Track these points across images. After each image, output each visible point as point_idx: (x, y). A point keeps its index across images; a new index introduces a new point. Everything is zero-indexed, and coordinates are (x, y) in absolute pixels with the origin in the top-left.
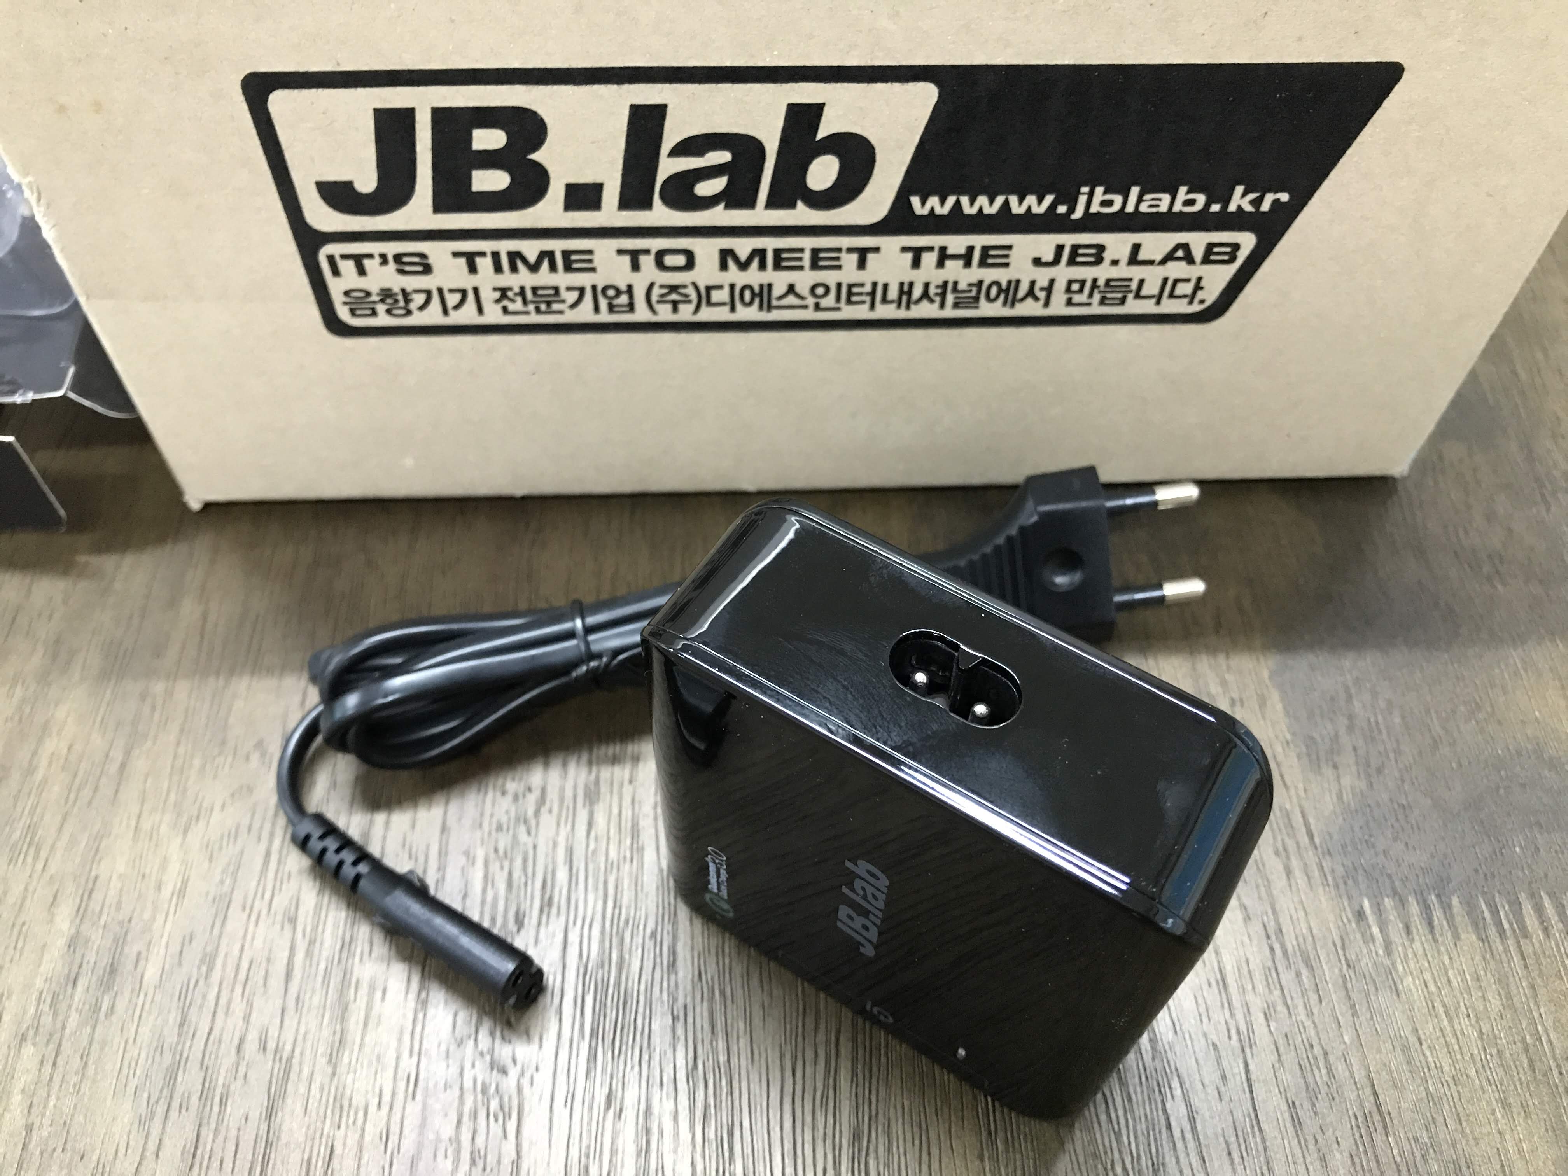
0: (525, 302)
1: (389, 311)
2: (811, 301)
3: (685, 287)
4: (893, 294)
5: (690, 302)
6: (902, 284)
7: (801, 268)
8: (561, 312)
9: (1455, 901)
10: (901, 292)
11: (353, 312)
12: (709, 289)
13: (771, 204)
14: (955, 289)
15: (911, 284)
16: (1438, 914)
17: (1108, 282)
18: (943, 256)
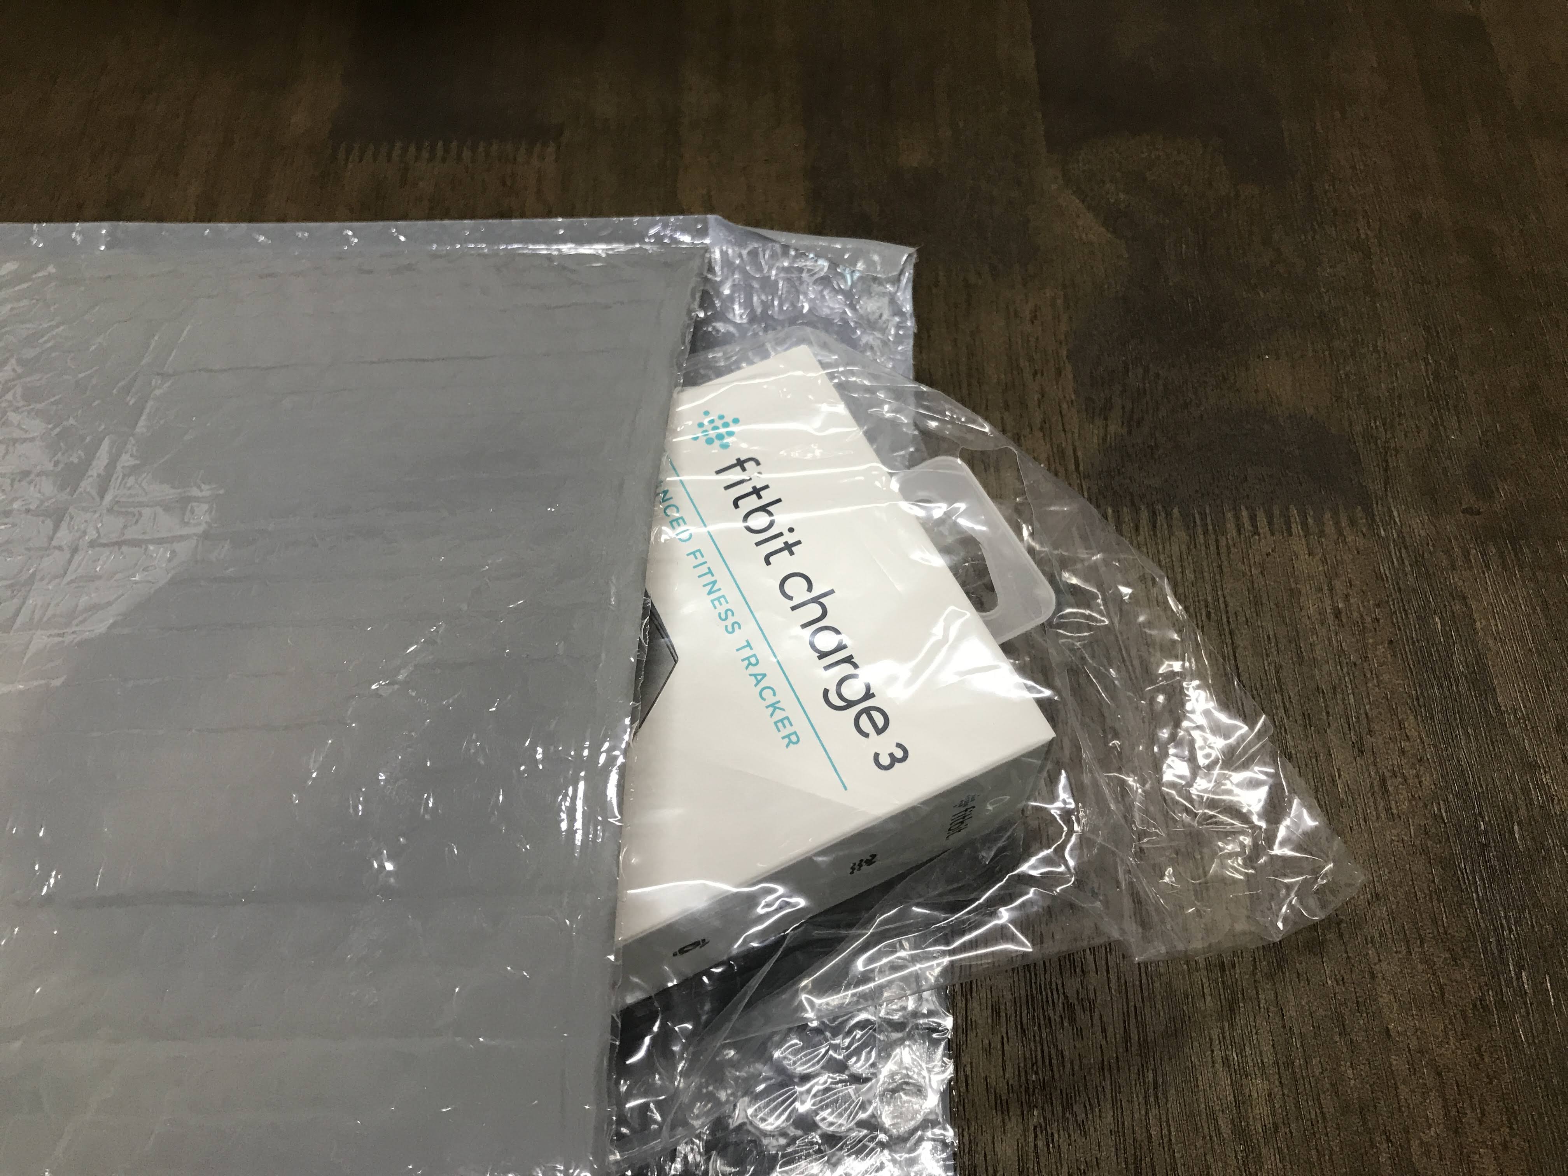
9: (1176, 511)
16: (1161, 519)
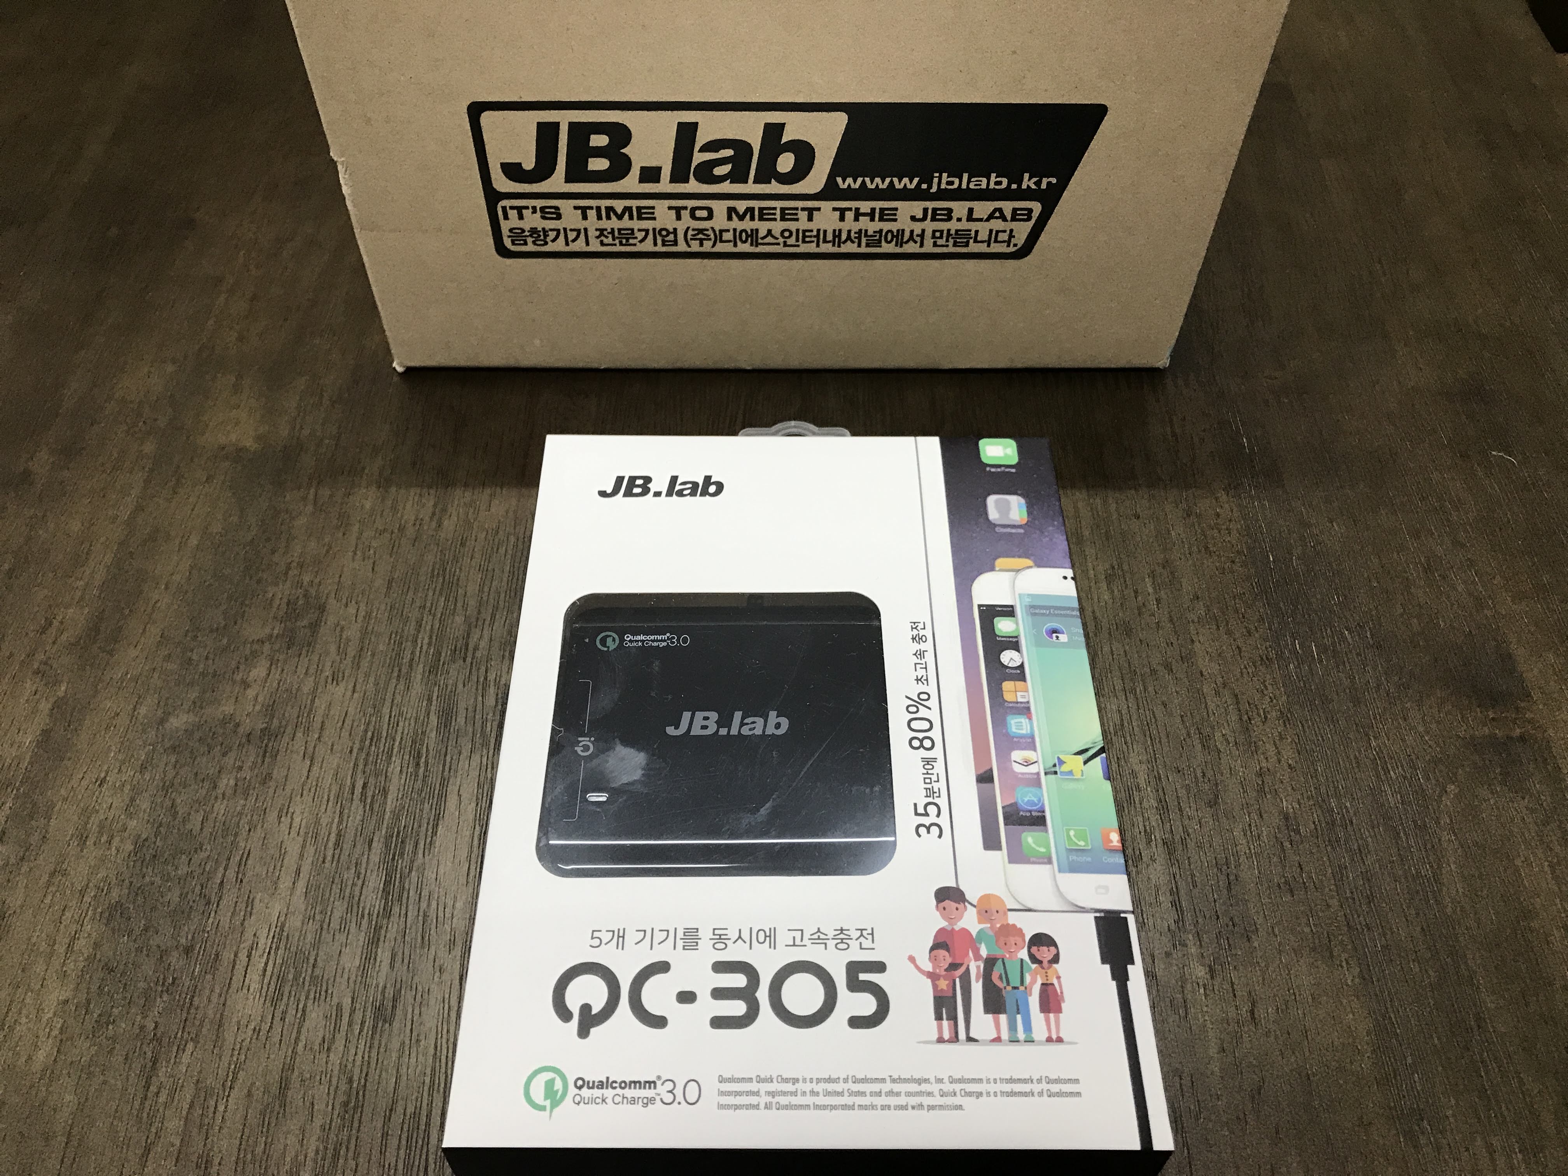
0: (614, 239)
1: (534, 243)
3: (707, 230)
4: (830, 237)
5: (710, 239)
6: (834, 231)
7: (775, 220)
8: (635, 245)
10: (834, 236)
11: (513, 243)
12: (721, 231)
14: (866, 235)
15: (840, 231)
17: (957, 231)
18: (858, 215)
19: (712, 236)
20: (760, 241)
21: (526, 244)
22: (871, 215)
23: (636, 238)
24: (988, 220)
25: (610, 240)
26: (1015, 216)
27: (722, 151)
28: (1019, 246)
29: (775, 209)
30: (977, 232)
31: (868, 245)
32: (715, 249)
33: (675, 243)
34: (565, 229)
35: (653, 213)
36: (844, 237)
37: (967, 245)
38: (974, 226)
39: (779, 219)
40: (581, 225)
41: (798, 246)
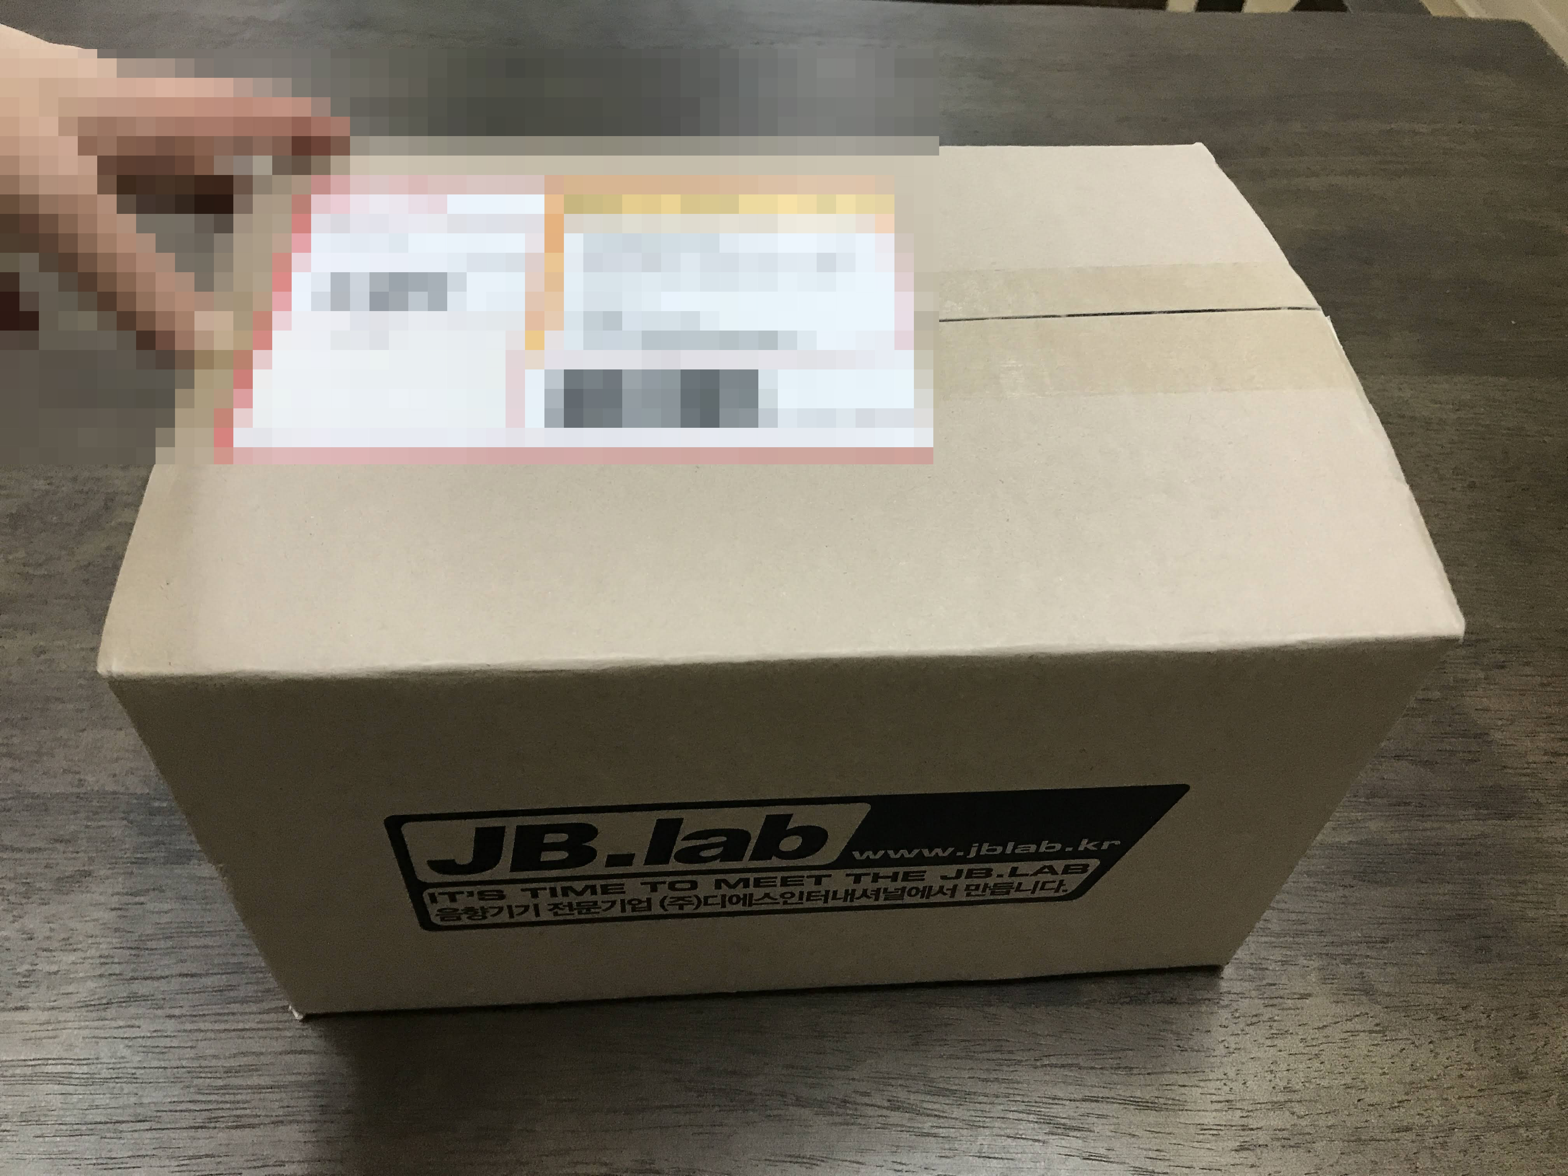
0: (571, 909)
1: (470, 918)
2: (781, 900)
3: (689, 897)
4: (841, 895)
5: (693, 904)
6: (847, 891)
7: (775, 886)
8: (598, 913)
10: (846, 895)
11: (442, 919)
12: (706, 898)
13: (752, 858)
14: (885, 892)
15: (854, 891)
17: (995, 885)
18: (876, 878)
19: (695, 901)
20: (754, 902)
21: (459, 919)
22: (894, 878)
23: (600, 908)
24: (1035, 874)
25: (567, 910)
26: (1066, 870)
27: (712, 838)
28: (1068, 892)
29: (776, 878)
30: (1020, 884)
31: (885, 899)
32: (698, 911)
33: (649, 908)
34: (510, 907)
35: (623, 888)
36: (857, 894)
37: (1008, 893)
38: (1016, 881)
39: (779, 884)
40: (531, 902)
41: (802, 903)
